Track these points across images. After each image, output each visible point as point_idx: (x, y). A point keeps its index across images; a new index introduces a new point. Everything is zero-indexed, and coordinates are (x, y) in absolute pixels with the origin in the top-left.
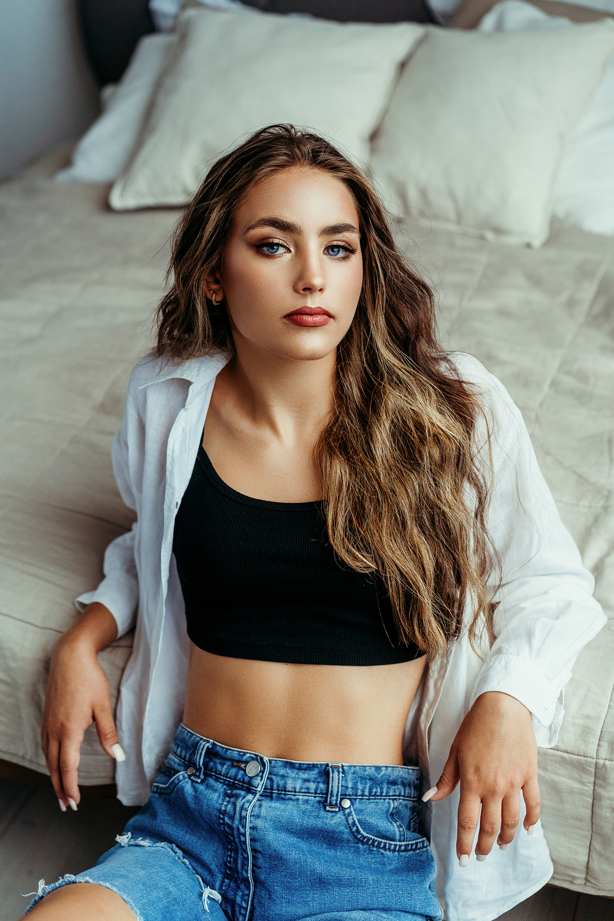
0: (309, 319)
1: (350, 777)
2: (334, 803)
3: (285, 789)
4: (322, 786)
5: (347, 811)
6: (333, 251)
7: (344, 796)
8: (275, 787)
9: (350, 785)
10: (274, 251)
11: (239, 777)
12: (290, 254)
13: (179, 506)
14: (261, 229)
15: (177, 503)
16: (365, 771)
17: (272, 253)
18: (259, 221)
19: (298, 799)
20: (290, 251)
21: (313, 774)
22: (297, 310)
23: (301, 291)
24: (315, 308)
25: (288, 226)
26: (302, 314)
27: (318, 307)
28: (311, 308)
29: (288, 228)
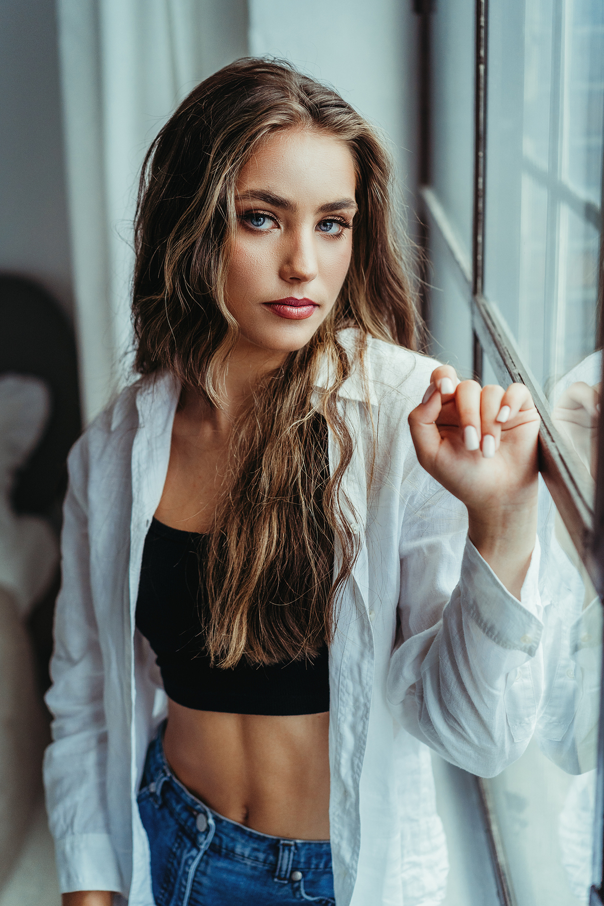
0: (295, 311)
1: (303, 853)
2: (283, 876)
3: (233, 851)
4: (271, 858)
5: (296, 885)
6: (325, 225)
7: (294, 869)
8: (224, 846)
9: (302, 860)
11: (189, 824)
12: (279, 230)
13: (149, 525)
15: (148, 521)
16: (322, 848)
17: (257, 226)
19: (246, 864)
20: (279, 227)
21: (263, 846)
22: (281, 300)
23: (288, 279)
24: (301, 300)
25: (282, 201)
26: (286, 305)
27: (305, 299)
28: (297, 299)
29: (282, 204)
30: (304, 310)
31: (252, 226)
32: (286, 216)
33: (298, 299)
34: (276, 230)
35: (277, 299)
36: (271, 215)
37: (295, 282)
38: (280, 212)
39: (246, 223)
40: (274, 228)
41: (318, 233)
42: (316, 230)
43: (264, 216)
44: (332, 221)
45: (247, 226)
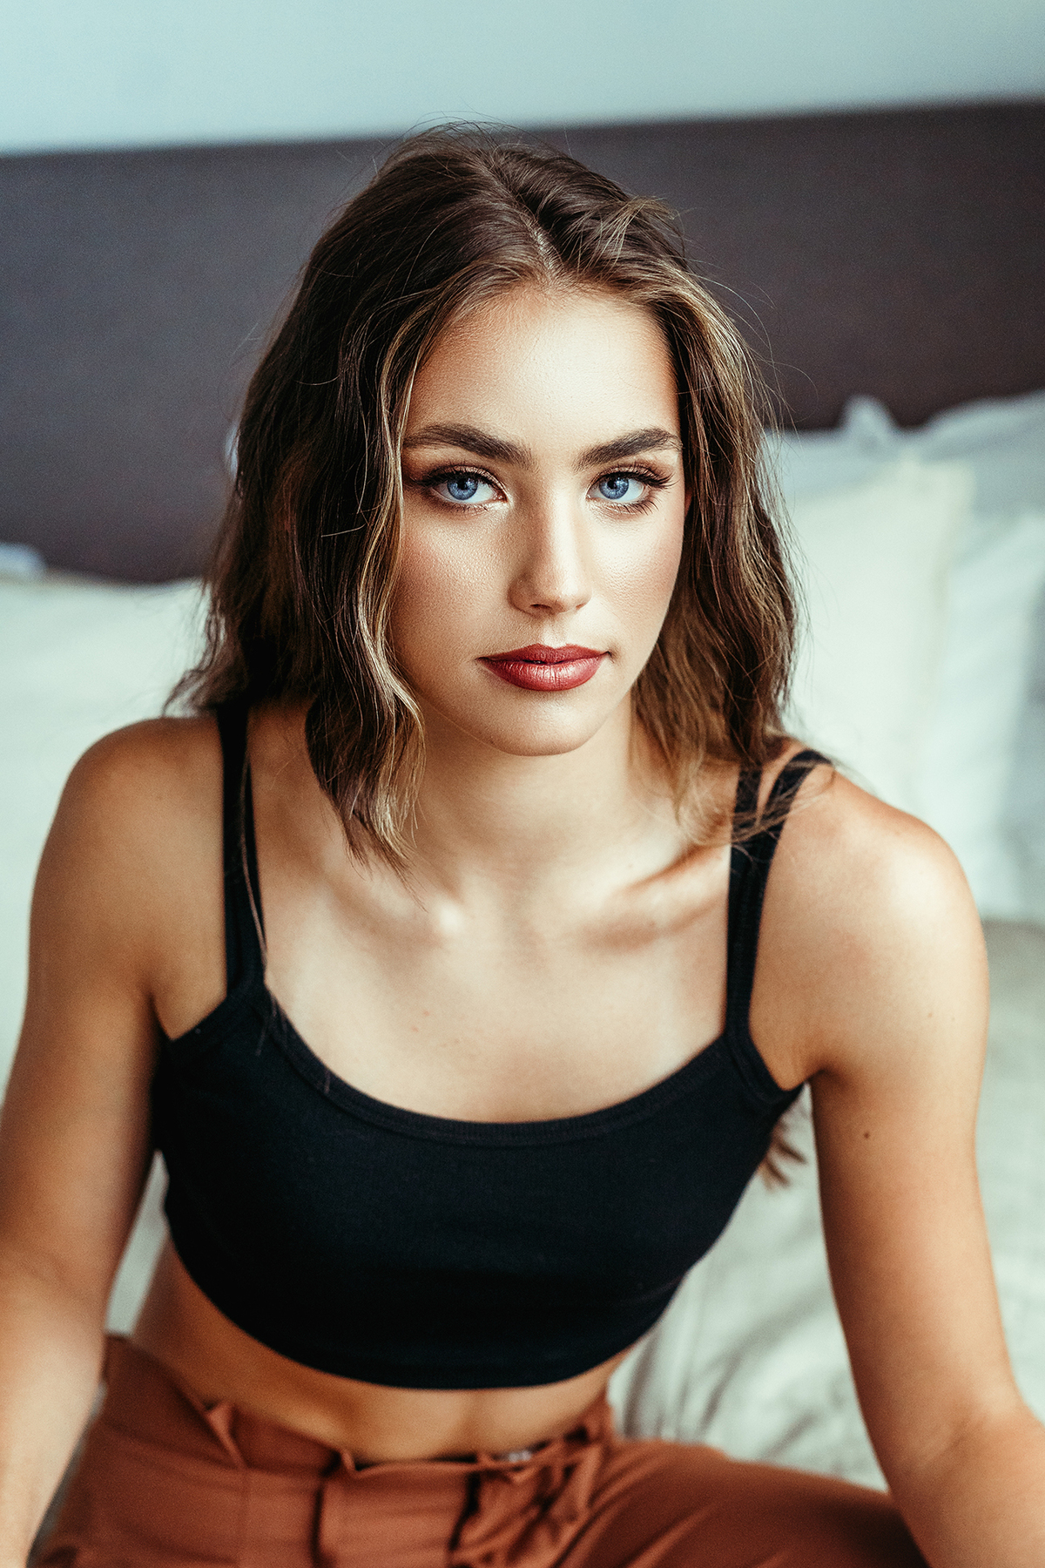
0: (547, 674)
6: (612, 486)
10: (466, 493)
12: (505, 504)
14: (433, 451)
17: (461, 498)
18: (427, 429)
20: (505, 499)
23: (527, 609)
31: (449, 498)
35: (506, 650)
37: (542, 613)
39: (436, 493)
44: (625, 476)
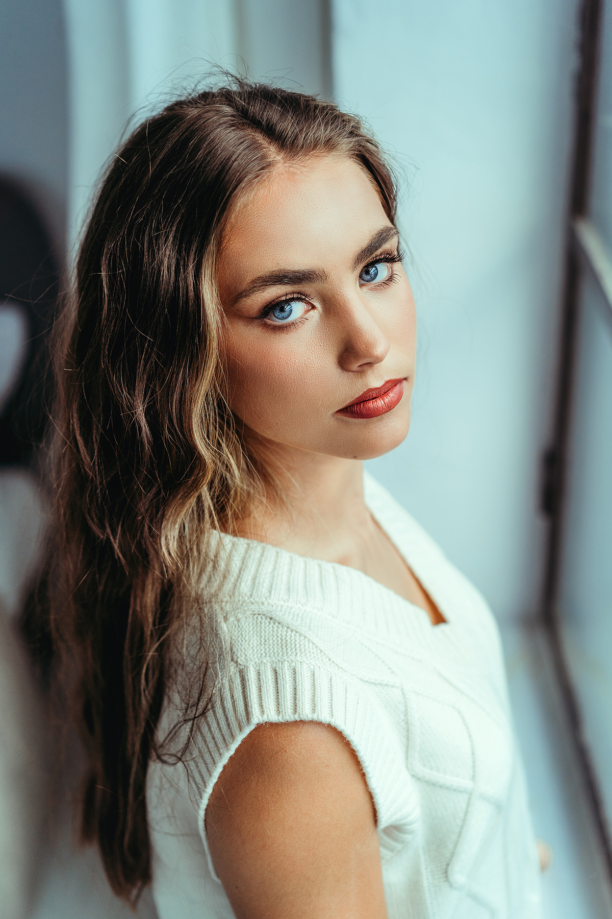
22: (358, 398)
24: (383, 386)
25: (304, 275)
26: (366, 401)
27: (387, 382)
28: (377, 388)
29: (305, 278)
30: (392, 395)
32: (317, 290)
33: (379, 386)
34: (312, 312)
36: (295, 296)
38: (306, 288)
40: (309, 311)
41: (365, 289)
42: (361, 285)
43: (288, 301)
45: (274, 325)
